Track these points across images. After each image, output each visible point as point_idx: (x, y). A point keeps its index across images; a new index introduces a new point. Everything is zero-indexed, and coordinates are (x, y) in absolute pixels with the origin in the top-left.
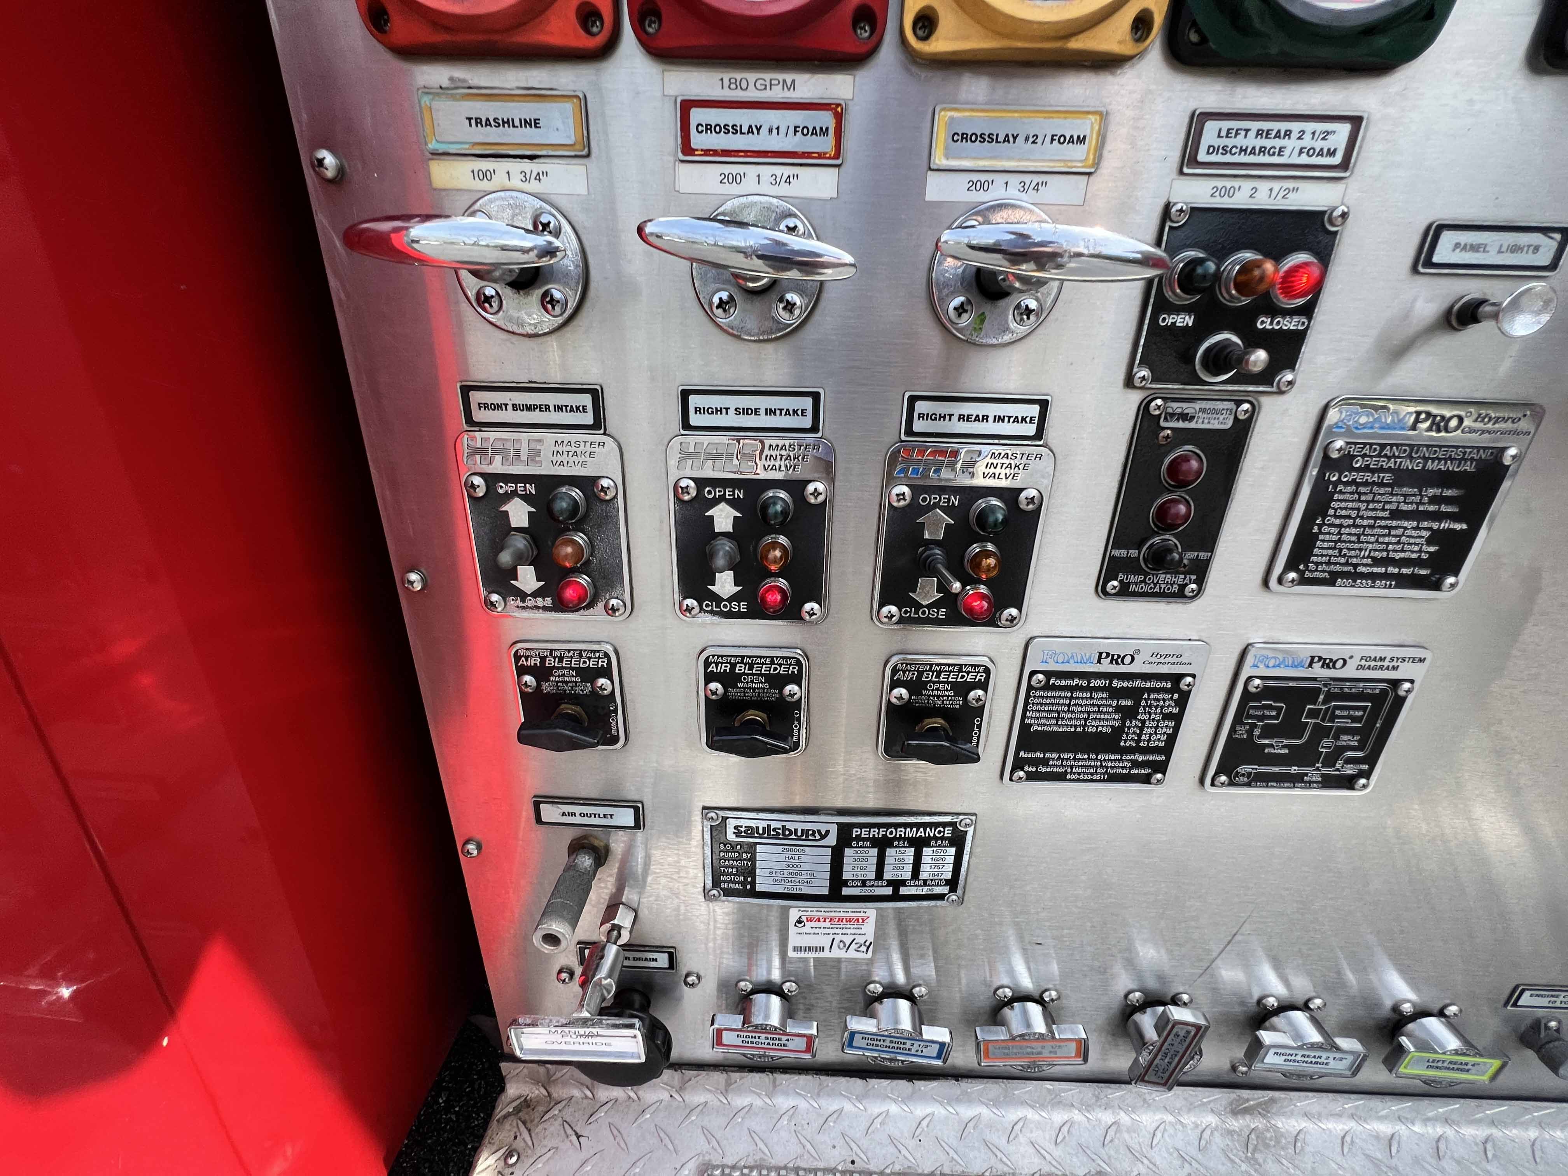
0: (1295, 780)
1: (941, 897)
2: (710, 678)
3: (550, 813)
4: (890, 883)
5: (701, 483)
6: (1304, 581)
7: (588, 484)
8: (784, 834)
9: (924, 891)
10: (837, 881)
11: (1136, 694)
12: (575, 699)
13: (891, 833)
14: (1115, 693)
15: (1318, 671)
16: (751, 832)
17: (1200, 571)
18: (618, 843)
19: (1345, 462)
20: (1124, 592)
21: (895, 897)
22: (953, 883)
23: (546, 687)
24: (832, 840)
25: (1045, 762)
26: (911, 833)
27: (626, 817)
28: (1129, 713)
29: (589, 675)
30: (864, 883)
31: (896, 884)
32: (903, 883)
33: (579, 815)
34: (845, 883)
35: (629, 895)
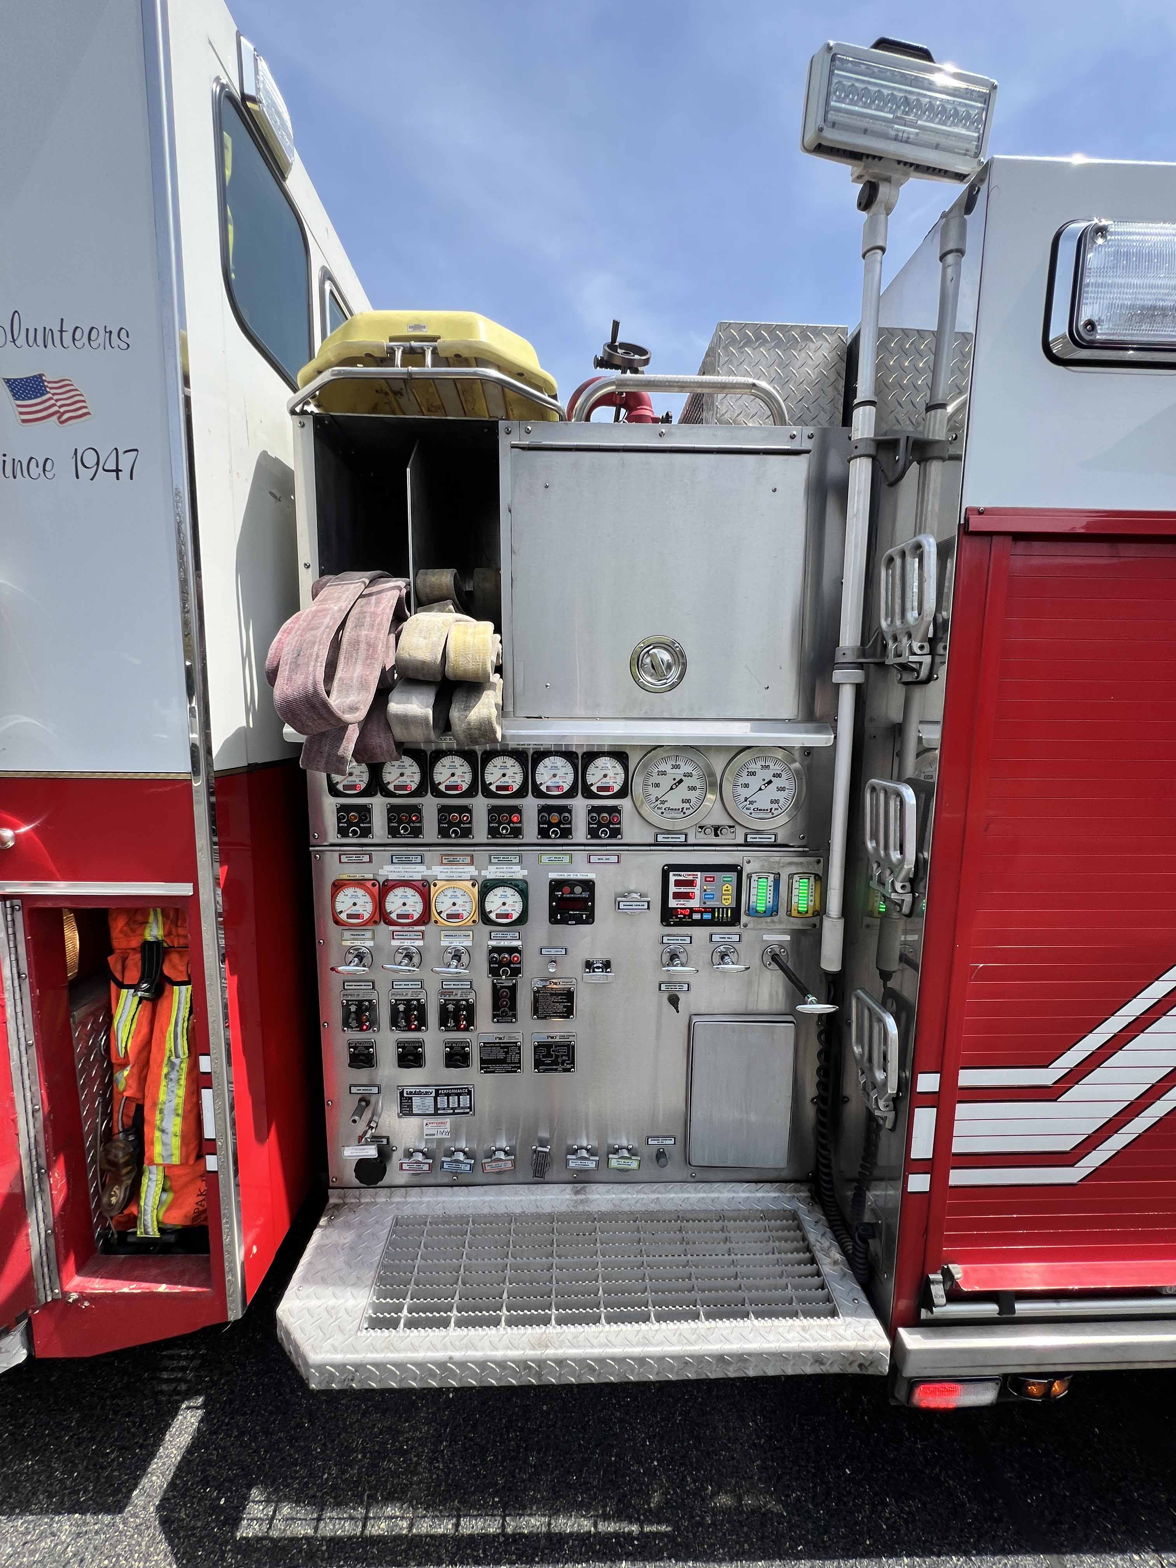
0: (556, 1070)
1: (467, 1113)
2: (398, 1047)
3: (354, 1090)
4: (452, 1109)
5: (396, 1000)
6: (538, 1018)
7: (370, 1001)
8: (420, 1093)
9: (462, 1111)
10: (436, 1108)
11: (507, 1047)
12: (363, 1055)
13: (450, 1091)
14: (502, 1048)
15: (550, 1040)
16: (411, 1093)
17: (515, 1016)
18: (373, 1100)
19: (538, 991)
20: (498, 1022)
21: (454, 1114)
22: (470, 1108)
23: (356, 1052)
24: (433, 1094)
25: (488, 1068)
26: (456, 1091)
27: (375, 1090)
28: (507, 1053)
29: (368, 1048)
30: (444, 1109)
31: (453, 1109)
32: (455, 1108)
33: (362, 1090)
34: (439, 1109)
35: (375, 1118)
